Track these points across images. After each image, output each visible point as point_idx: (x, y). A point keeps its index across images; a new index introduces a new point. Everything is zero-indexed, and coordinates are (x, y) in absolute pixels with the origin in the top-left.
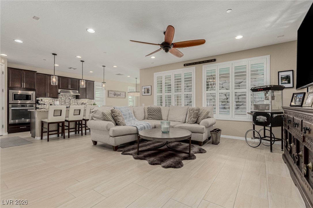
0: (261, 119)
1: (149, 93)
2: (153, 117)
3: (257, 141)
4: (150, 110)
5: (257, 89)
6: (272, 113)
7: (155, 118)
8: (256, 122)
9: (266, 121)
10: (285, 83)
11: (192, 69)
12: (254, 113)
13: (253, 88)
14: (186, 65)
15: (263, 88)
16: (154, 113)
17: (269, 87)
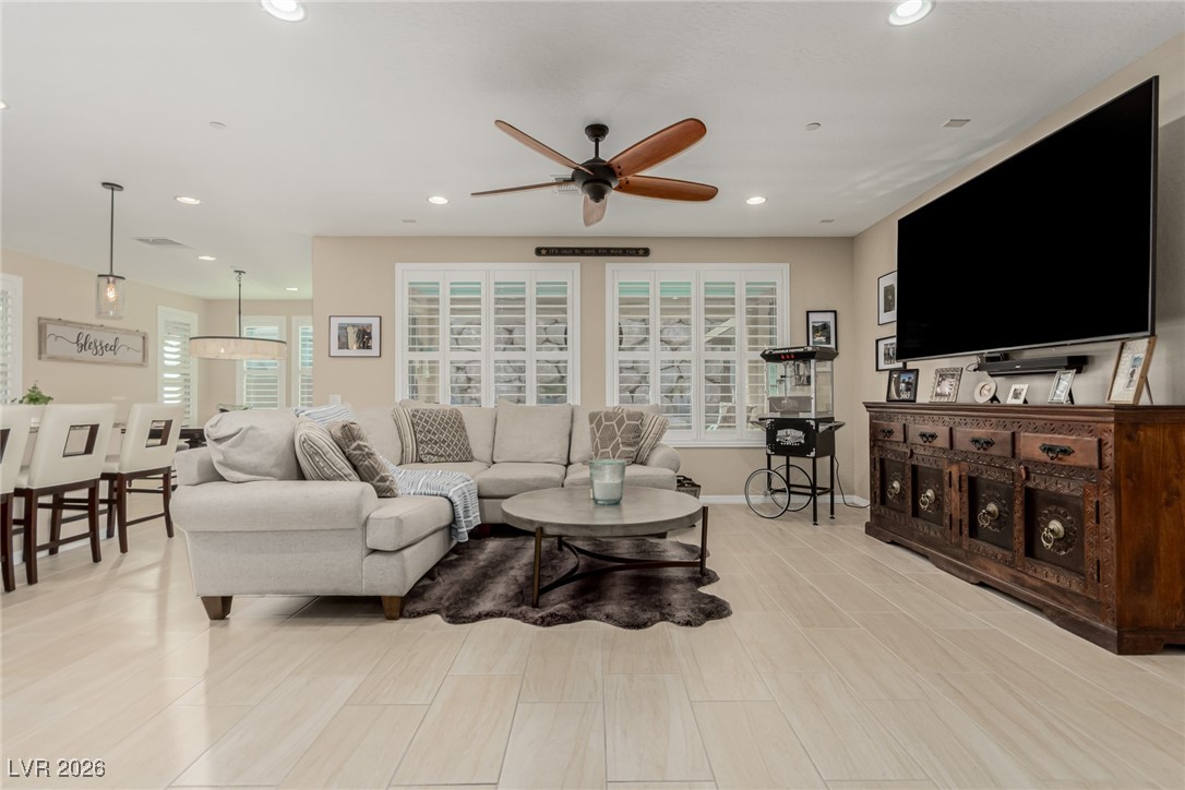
0: (789, 438)
1: (369, 348)
2: (441, 452)
3: (781, 498)
4: (426, 422)
5: (780, 355)
6: (818, 421)
7: (449, 455)
8: (776, 447)
9: (803, 441)
10: (822, 343)
11: (567, 272)
12: (769, 422)
13: (767, 353)
14: (544, 252)
15: (795, 354)
16: (441, 433)
17: (810, 353)
